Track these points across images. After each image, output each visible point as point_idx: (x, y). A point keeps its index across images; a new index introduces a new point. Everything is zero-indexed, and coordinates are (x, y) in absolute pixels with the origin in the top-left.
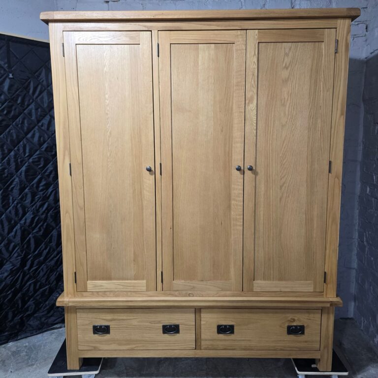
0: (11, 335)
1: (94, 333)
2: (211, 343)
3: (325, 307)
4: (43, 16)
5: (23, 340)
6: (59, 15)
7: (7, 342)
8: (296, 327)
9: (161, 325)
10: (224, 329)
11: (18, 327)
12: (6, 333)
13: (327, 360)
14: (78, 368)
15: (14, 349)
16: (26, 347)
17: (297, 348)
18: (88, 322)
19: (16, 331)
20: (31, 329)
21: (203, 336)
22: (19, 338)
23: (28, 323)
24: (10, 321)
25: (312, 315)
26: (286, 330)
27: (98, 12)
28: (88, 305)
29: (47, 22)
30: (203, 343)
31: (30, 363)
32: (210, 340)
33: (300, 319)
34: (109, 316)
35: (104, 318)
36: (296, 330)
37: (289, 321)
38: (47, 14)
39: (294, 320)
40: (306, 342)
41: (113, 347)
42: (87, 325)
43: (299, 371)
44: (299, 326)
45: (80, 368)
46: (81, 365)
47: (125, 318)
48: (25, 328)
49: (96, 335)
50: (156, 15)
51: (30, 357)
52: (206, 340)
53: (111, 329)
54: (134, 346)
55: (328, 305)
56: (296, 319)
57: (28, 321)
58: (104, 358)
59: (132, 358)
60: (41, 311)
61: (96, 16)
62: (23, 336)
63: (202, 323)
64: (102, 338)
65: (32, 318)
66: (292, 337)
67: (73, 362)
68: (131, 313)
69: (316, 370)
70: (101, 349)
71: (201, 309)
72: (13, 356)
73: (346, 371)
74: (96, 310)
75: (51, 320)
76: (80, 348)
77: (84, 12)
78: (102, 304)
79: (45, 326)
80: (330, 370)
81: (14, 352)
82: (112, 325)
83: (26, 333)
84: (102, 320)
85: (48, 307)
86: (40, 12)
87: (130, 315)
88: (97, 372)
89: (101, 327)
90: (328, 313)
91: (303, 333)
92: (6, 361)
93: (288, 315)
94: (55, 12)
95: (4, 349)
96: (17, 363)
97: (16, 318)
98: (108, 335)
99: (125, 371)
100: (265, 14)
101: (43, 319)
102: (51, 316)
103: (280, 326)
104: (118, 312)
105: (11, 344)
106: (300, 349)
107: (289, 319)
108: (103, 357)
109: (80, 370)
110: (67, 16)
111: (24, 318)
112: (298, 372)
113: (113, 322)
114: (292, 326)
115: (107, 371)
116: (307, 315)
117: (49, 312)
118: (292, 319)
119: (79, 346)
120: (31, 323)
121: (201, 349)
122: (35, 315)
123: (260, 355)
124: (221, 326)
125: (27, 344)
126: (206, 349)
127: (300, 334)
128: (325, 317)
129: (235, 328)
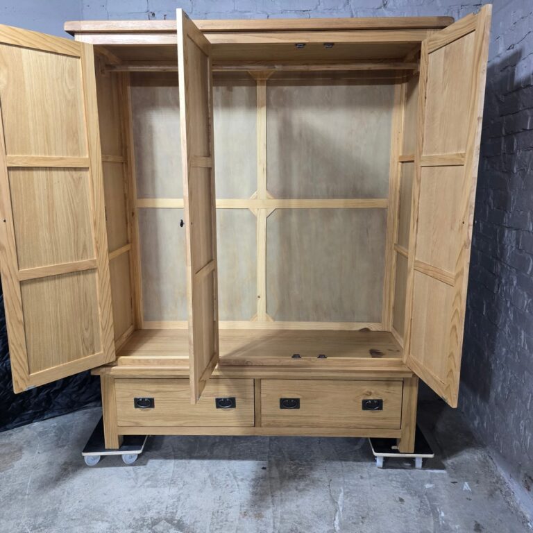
0: (35, 413)
1: (136, 407)
2: (273, 419)
3: (407, 378)
4: (68, 26)
5: (51, 420)
6: (87, 26)
7: (31, 422)
8: (372, 401)
9: (214, 398)
10: (288, 403)
11: (43, 404)
12: (30, 412)
13: (410, 439)
14: (118, 448)
15: (41, 429)
16: (54, 427)
17: (373, 425)
18: (129, 394)
19: (42, 409)
20: (59, 407)
21: (264, 412)
22: (46, 417)
23: (56, 400)
24: (35, 397)
25: (392, 388)
26: (361, 404)
27: (134, 22)
28: (128, 374)
29: (72, 33)
30: (263, 419)
31: (60, 444)
32: (271, 416)
33: (377, 393)
34: (153, 388)
35: (148, 389)
36: (372, 405)
37: (364, 394)
38: (72, 24)
39: (371, 394)
40: (384, 419)
41: (158, 422)
42: (127, 397)
43: (376, 452)
44: (376, 400)
45: (120, 447)
46: (121, 443)
47: (172, 389)
48: (52, 406)
49: (138, 409)
50: (204, 25)
51: (60, 438)
52: (267, 416)
53: (155, 402)
54: (182, 422)
55: (411, 376)
56: (373, 391)
57: (55, 398)
58: (149, 436)
59: (179, 437)
60: (71, 386)
61: (132, 27)
62: (50, 415)
63: (262, 396)
64: (145, 412)
65: (60, 395)
66: (368, 413)
67: (111, 440)
68: (178, 383)
69: (396, 451)
70: (144, 425)
71: (261, 379)
72: (40, 437)
73: (432, 453)
74: (137, 381)
75: (83, 398)
76: (120, 423)
77: (117, 22)
78: (144, 373)
79: (76, 405)
80: (413, 452)
81: (41, 432)
82: (156, 397)
83: (53, 411)
84: (144, 392)
85: (79, 382)
86: (64, 22)
87: (178, 386)
88: (140, 452)
89: (143, 399)
90: (411, 385)
91: (381, 408)
92: (32, 442)
93: (364, 388)
94: (82, 22)
95: (28, 430)
96: (45, 444)
97: (41, 394)
98: (152, 409)
99: (173, 453)
100: (338, 24)
101: (74, 396)
102: (83, 393)
103: (354, 400)
104: (163, 383)
105: (35, 424)
106: (377, 427)
107: (364, 392)
108: (147, 434)
109: (120, 449)
110: (96, 26)
111: (51, 395)
112: (375, 454)
113: (158, 394)
114: (368, 400)
115: (152, 453)
116: (385, 387)
117: (80, 389)
118: (368, 392)
119: (119, 422)
120: (60, 400)
121: (261, 426)
122: (64, 391)
123: (330, 434)
124: (286, 399)
125: (56, 424)
126: (267, 426)
127: (378, 409)
128: (407, 390)
129: (301, 402)
